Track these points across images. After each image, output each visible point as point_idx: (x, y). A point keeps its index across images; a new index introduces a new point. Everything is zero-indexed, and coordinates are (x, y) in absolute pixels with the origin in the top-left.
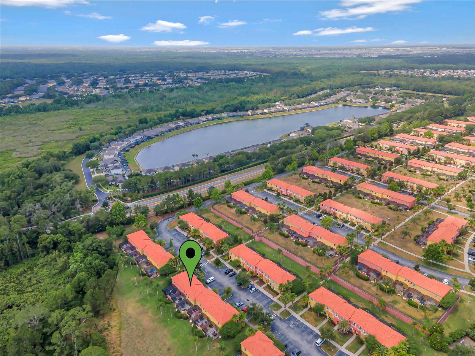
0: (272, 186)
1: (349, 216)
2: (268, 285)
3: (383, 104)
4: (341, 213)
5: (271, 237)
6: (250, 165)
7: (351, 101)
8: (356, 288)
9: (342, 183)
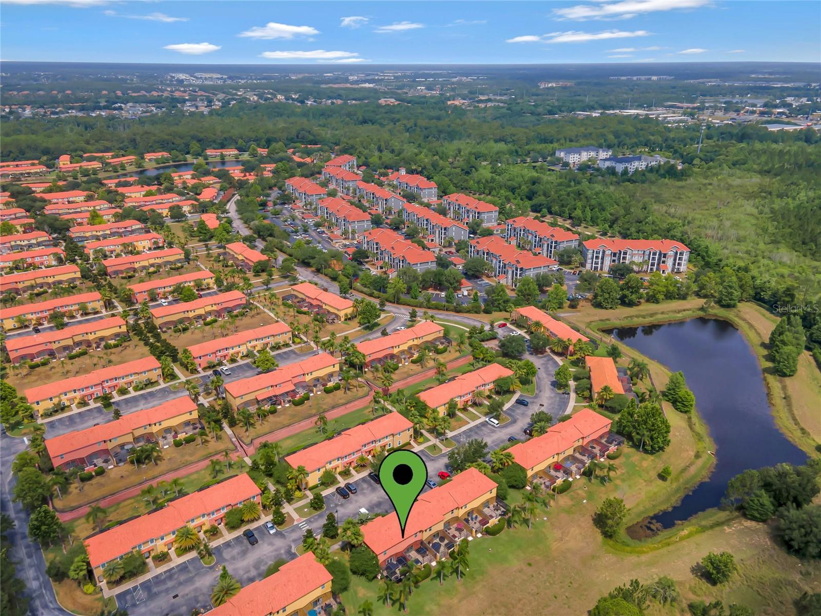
0: (55, 401)
4: (236, 349)
8: (409, 380)
9: (124, 329)
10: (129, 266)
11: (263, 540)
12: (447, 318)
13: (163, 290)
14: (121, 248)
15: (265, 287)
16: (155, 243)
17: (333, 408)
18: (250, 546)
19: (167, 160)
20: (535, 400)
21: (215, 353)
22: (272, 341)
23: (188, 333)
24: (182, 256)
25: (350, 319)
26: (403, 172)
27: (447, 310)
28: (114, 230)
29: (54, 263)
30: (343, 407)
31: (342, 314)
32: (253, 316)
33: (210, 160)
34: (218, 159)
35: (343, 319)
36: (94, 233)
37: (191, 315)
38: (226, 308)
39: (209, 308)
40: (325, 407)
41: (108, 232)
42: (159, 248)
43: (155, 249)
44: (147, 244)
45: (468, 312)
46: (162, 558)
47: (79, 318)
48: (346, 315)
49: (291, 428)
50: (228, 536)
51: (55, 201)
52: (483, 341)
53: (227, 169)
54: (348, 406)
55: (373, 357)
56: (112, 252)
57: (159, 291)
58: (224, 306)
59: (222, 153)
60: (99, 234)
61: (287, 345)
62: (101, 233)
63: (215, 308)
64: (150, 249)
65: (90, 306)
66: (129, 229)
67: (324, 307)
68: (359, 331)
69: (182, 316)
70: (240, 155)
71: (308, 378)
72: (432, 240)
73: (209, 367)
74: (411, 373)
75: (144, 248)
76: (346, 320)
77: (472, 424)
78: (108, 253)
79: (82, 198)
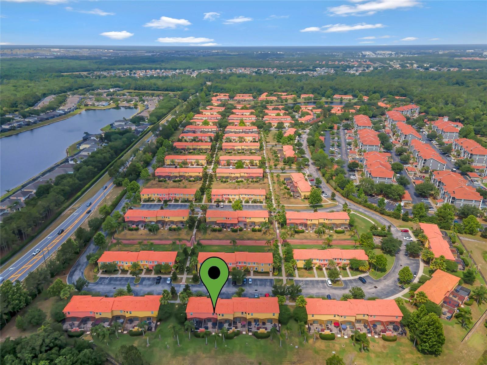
0: (149, 196)
1: (241, 196)
2: (254, 272)
3: (125, 104)
4: (233, 197)
5: (207, 236)
6: (87, 186)
7: (94, 105)
8: (304, 241)
9: (201, 175)
10: (232, 147)
11: (162, 284)
12: (370, 215)
13: (234, 161)
14: (238, 139)
15: (282, 171)
16: (254, 139)
17: (249, 239)
18: (155, 284)
19: (311, 99)
20: (374, 283)
21: (222, 195)
22: (254, 197)
23: (225, 184)
24: (258, 148)
25: (306, 199)
26: (446, 119)
27: (375, 210)
28: (244, 130)
29: (209, 141)
30: (254, 241)
31: (303, 194)
32: (261, 184)
33: (334, 100)
34: (339, 101)
35: (303, 198)
36: (235, 130)
37: (233, 175)
38: (251, 177)
39: (242, 175)
40: (245, 237)
41: (241, 130)
42: (255, 142)
43: (253, 142)
44: (251, 139)
45: (389, 216)
46: (124, 271)
47: (195, 166)
48: (305, 196)
49: (221, 241)
50: (153, 275)
51: (238, 113)
52: (374, 235)
53: (332, 106)
54: (257, 242)
55: (292, 221)
56: (234, 140)
57: (232, 161)
58: (251, 175)
59: (341, 97)
60: (237, 131)
61: (261, 202)
62: (238, 130)
63: (246, 175)
64: (251, 141)
65: (200, 161)
66: (251, 130)
67: (298, 188)
68: (307, 206)
69: (228, 175)
70: (353, 99)
71: (248, 220)
72: (416, 166)
73: (217, 202)
74: (309, 237)
75: (249, 140)
76: (304, 198)
77: (317, 278)
78: (232, 140)
79: (249, 114)
